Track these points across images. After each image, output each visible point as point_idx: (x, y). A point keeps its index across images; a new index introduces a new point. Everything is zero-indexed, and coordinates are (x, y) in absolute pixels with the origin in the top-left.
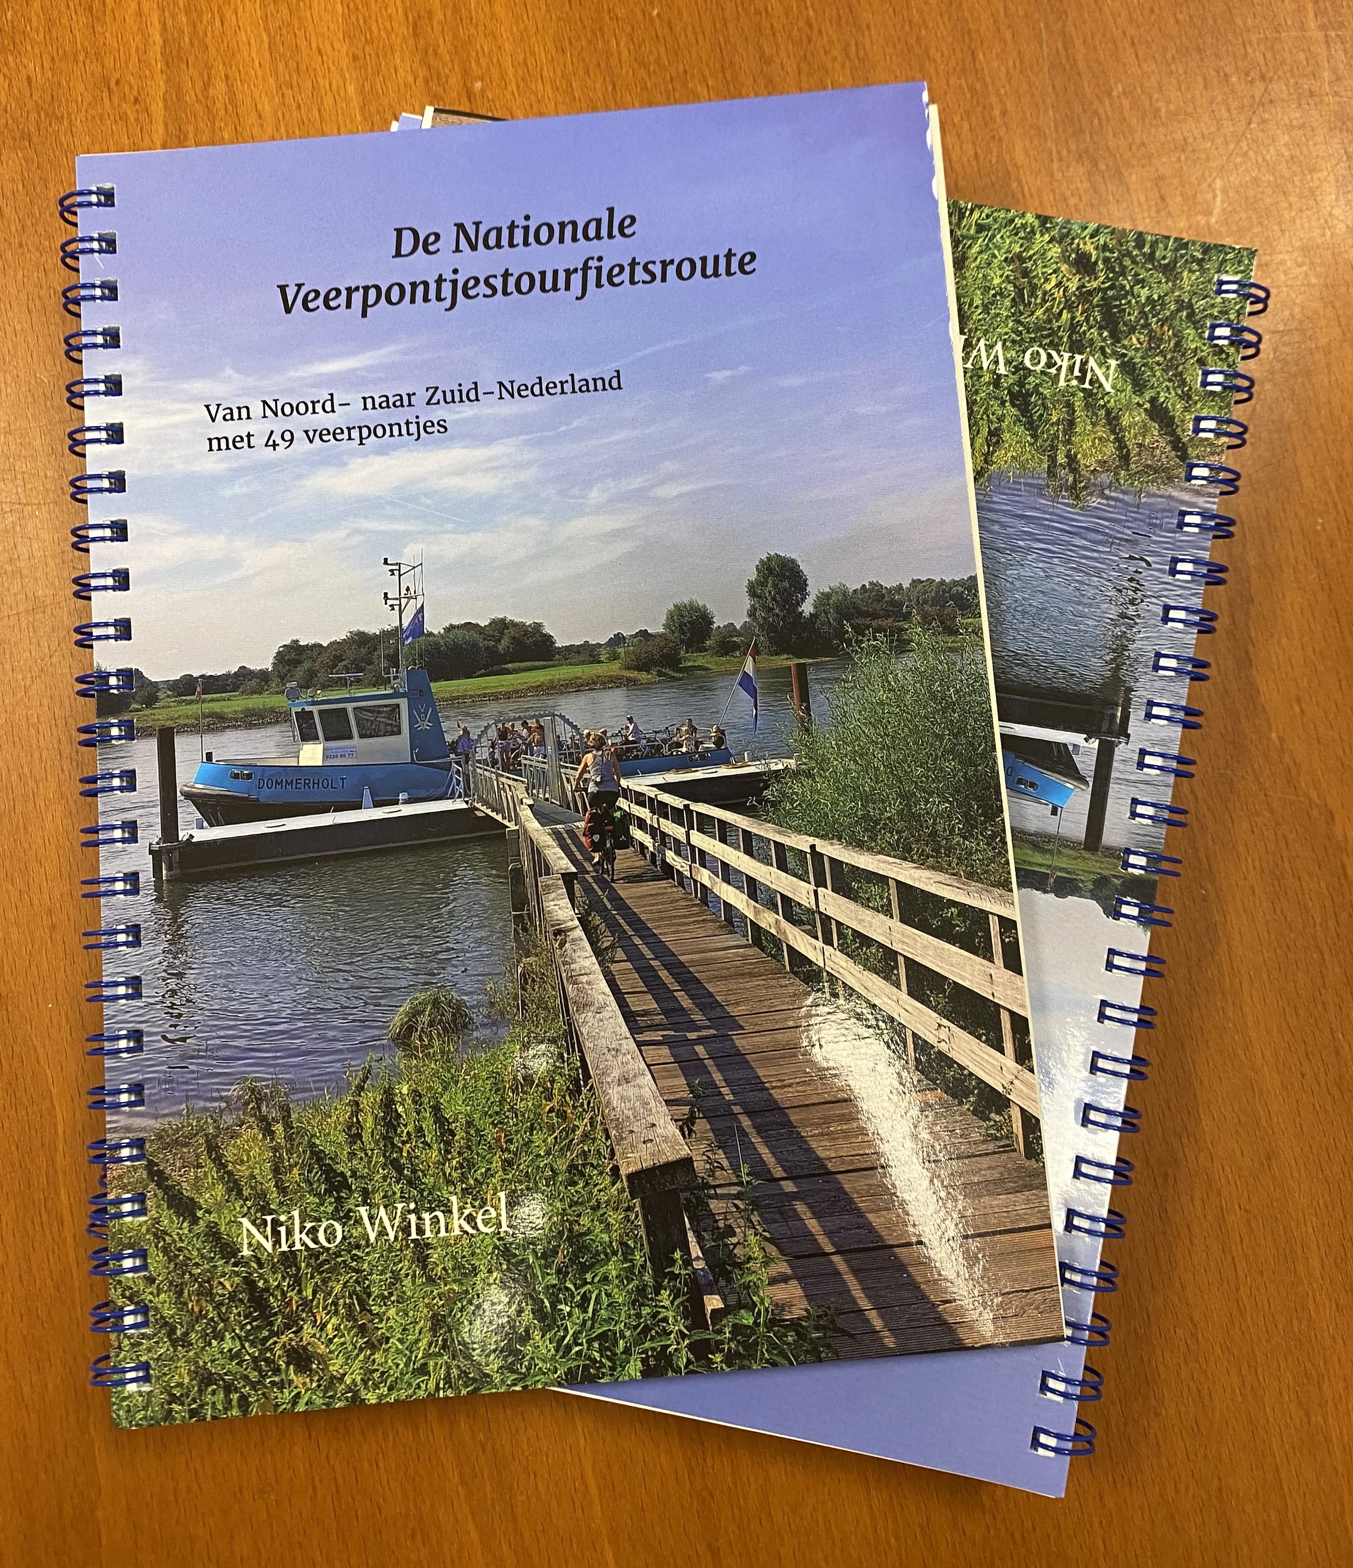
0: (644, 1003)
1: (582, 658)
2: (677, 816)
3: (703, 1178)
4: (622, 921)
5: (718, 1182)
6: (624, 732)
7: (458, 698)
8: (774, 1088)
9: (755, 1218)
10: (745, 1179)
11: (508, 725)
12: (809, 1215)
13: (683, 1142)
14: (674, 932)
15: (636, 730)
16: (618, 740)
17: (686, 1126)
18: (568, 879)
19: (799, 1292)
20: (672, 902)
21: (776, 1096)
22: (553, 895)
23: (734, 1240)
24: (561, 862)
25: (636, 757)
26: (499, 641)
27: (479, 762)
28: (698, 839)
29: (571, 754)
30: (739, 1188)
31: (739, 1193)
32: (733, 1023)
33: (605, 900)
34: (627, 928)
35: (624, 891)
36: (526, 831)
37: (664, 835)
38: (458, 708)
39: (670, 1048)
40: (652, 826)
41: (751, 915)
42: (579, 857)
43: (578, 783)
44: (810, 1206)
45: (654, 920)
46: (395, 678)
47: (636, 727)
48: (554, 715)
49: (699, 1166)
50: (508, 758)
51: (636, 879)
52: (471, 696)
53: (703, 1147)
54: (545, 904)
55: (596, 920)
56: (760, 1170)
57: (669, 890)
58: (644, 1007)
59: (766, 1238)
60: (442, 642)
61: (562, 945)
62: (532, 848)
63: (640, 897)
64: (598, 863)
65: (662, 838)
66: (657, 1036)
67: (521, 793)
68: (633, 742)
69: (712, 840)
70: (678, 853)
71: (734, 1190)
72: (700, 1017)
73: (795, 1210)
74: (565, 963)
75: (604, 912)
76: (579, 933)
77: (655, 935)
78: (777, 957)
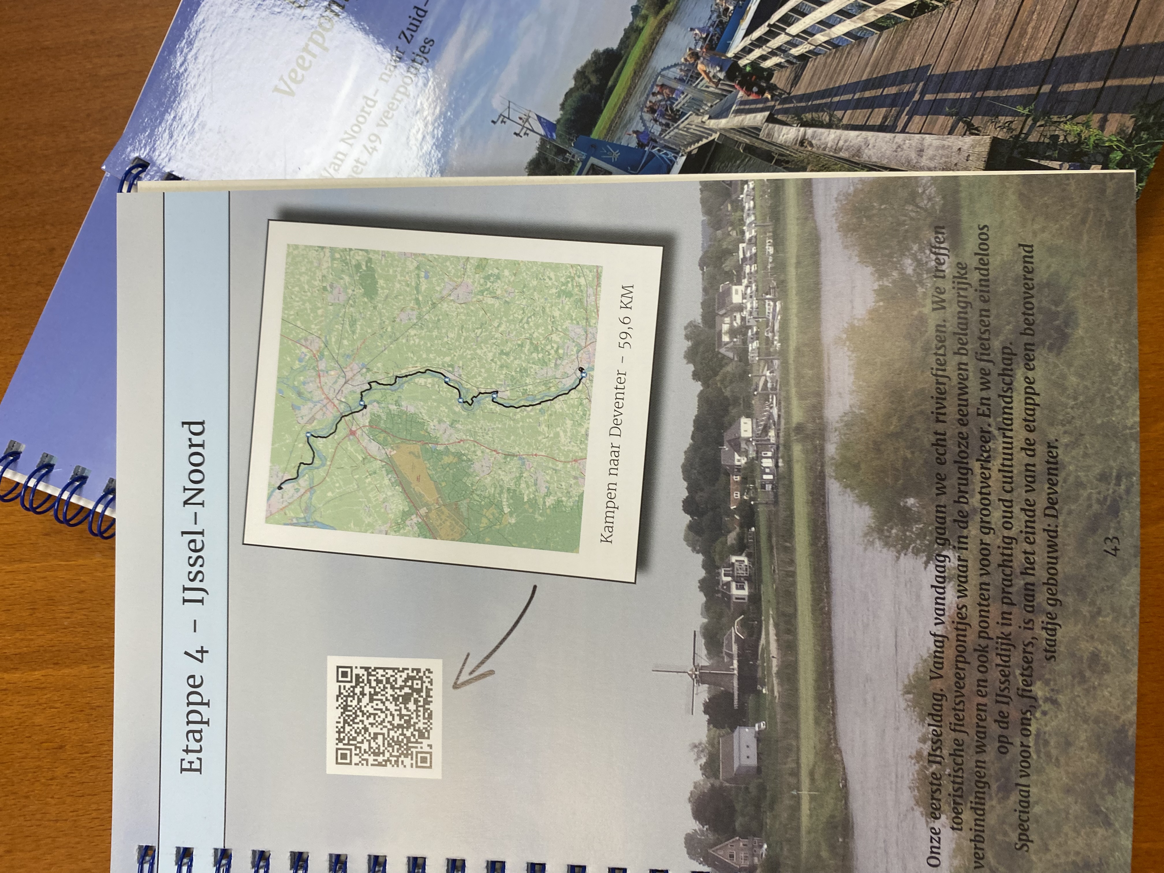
0: (878, 116)
1: (633, 37)
2: (772, 33)
3: (1011, 137)
4: (818, 102)
5: (1019, 130)
6: (697, 37)
7: (611, 126)
8: (978, 66)
9: (1055, 118)
10: (1026, 112)
11: (648, 104)
12: (1072, 86)
13: (980, 137)
14: (845, 74)
15: (701, 30)
16: (700, 43)
17: (971, 130)
18: (771, 119)
19: (1118, 116)
20: (824, 66)
21: (985, 67)
22: (776, 135)
23: (1062, 138)
24: (759, 118)
25: (718, 39)
26: (589, 81)
27: (660, 134)
28: (795, 29)
29: (691, 76)
30: (1030, 119)
31: (1033, 120)
32: (923, 69)
33: (799, 105)
34: (824, 101)
35: (800, 90)
36: (724, 130)
37: (779, 48)
38: (618, 128)
39: (916, 114)
40: (769, 53)
41: (861, 24)
42: (760, 106)
43: (713, 82)
44: (1067, 82)
45: (829, 83)
46: (573, 157)
47: (699, 29)
48: (659, 74)
49: (1001, 135)
50: (670, 115)
51: (796, 80)
52: (615, 117)
53: (991, 127)
54: (779, 141)
55: (808, 116)
56: (1025, 101)
57: (816, 64)
58: (881, 117)
59: (1072, 119)
60: (568, 116)
61: (811, 145)
62: (738, 131)
63: (810, 83)
64: (772, 97)
65: (780, 50)
66: (904, 118)
67: (697, 120)
68: (707, 36)
69: (800, 22)
70: (795, 46)
71: (1030, 122)
72: (907, 87)
73: (1063, 92)
74: (824, 149)
75: (805, 110)
76: (810, 131)
77: (839, 87)
78: (897, 21)
